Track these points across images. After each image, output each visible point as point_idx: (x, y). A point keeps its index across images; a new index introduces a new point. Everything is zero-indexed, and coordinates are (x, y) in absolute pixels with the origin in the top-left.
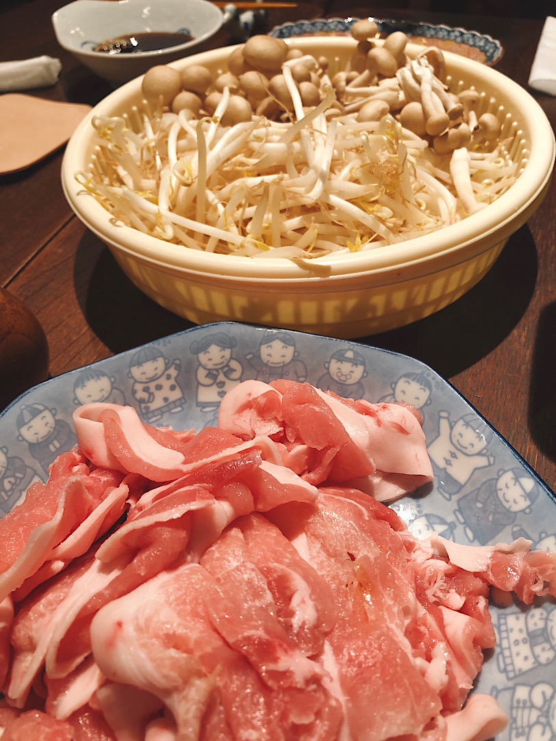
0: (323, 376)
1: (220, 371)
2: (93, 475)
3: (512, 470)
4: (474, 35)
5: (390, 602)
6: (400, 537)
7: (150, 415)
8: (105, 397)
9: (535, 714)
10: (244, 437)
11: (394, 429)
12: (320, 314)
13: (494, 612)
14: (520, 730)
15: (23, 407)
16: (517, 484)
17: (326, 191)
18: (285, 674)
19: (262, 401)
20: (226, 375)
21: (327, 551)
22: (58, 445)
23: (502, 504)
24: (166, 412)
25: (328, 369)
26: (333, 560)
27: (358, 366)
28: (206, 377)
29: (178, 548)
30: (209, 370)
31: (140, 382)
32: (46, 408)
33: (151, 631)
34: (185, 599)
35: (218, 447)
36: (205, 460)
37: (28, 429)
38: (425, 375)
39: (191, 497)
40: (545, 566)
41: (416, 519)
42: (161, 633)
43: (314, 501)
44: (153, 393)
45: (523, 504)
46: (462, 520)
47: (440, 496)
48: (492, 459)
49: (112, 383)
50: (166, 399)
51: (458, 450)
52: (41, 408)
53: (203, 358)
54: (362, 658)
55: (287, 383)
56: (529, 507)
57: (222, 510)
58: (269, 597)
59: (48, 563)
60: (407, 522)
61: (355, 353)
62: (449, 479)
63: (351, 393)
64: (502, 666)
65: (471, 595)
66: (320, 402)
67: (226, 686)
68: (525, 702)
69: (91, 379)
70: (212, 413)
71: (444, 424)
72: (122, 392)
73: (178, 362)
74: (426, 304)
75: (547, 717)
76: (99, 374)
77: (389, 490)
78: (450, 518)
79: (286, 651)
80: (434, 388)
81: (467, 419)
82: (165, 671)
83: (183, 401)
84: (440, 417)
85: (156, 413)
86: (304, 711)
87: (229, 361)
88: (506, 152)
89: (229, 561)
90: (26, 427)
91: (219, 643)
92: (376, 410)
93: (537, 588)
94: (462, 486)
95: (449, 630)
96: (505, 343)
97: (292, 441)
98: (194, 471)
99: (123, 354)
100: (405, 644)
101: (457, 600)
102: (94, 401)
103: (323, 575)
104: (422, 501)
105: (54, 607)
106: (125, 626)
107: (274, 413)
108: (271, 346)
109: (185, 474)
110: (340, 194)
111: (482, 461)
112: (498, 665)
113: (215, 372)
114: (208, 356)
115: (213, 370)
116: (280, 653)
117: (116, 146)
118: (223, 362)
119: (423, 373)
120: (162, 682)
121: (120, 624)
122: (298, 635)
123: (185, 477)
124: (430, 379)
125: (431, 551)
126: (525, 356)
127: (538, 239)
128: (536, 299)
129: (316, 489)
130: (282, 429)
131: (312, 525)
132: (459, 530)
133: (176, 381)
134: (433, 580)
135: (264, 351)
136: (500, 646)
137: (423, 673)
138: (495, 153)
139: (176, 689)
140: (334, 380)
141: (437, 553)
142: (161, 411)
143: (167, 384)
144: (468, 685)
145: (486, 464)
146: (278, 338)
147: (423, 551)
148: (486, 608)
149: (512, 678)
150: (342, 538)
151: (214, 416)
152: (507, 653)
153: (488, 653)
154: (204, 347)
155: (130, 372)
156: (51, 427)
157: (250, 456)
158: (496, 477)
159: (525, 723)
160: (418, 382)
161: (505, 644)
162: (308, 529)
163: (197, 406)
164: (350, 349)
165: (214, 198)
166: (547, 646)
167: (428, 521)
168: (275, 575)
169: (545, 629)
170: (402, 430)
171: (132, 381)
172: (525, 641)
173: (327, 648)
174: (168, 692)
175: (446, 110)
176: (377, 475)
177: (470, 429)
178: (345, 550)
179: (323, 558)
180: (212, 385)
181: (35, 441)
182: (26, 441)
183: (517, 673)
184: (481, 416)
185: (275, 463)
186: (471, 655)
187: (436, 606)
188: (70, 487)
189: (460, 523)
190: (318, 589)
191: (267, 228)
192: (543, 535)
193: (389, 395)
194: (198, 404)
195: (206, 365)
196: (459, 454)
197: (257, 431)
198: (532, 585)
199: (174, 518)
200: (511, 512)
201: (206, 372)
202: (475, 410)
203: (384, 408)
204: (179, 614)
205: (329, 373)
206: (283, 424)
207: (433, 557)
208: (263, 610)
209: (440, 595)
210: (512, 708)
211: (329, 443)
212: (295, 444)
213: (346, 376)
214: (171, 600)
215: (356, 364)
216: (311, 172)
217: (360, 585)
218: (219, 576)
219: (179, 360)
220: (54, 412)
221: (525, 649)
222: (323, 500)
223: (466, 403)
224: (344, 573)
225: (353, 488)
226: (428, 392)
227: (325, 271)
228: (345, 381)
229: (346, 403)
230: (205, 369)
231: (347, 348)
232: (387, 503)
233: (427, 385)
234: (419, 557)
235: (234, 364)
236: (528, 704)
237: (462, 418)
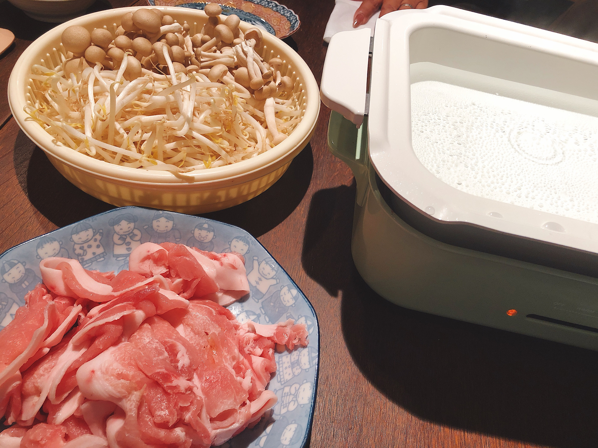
0: (191, 238)
1: (128, 236)
2: (55, 300)
3: (287, 285)
4: (284, 8)
5: (226, 354)
6: (231, 323)
7: (85, 263)
8: (57, 253)
9: (291, 397)
10: (146, 276)
11: (230, 267)
12: (188, 201)
13: (277, 356)
14: (285, 405)
15: (4, 262)
16: (289, 292)
17: (191, 129)
18: (175, 387)
19: (156, 255)
20: (131, 238)
21: (194, 332)
22: (27, 284)
23: (282, 303)
24: (94, 261)
25: (193, 234)
26: (197, 336)
27: (211, 232)
28: (119, 239)
29: (118, 334)
30: (121, 235)
31: (79, 244)
32: (19, 262)
33: (109, 373)
34: (125, 358)
35: (133, 282)
36: (127, 290)
37: (8, 275)
38: (246, 237)
39: (123, 309)
40: (299, 331)
41: (241, 313)
42: (115, 374)
43: (187, 307)
44: (86, 250)
45: (292, 302)
46: (264, 312)
47: (253, 301)
48: (278, 280)
49: (60, 245)
50: (94, 253)
51: (263, 276)
52: (16, 262)
53: (117, 228)
54: (212, 378)
55: (171, 245)
56: (294, 303)
57: (140, 315)
58: (166, 354)
59: (41, 349)
60: (236, 316)
61: (209, 225)
62: (257, 292)
63: (207, 247)
64: (279, 380)
65: (266, 348)
66: (189, 255)
67: (147, 395)
68: (288, 393)
69: (47, 244)
70: (123, 261)
71: (256, 263)
72: (67, 250)
73: (101, 231)
74: (248, 194)
75: (296, 397)
76: (53, 240)
77: (227, 299)
78: (258, 312)
79: (176, 378)
80: (251, 244)
81: (267, 260)
82: (119, 390)
83: (105, 254)
84: (254, 260)
85: (88, 262)
86: (185, 401)
87: (133, 230)
88: (297, 100)
89: (145, 340)
90: (6, 274)
91: (144, 376)
92: (220, 257)
93: (295, 342)
94: (264, 295)
95: (254, 365)
96: (292, 214)
97: (174, 276)
98: (121, 295)
99: (67, 227)
100: (233, 372)
101: (259, 351)
102: (49, 256)
103: (193, 343)
104: (244, 304)
105: (49, 370)
106: (96, 372)
107: (163, 262)
108: (159, 221)
109: (116, 297)
110: (199, 131)
111: (274, 282)
112: (277, 379)
113: (124, 237)
114: (120, 227)
115: (123, 235)
116: (173, 378)
117: (53, 91)
118: (129, 231)
119: (245, 236)
120: (118, 395)
121: (93, 372)
122: (181, 370)
123: (116, 299)
124: (249, 239)
125: (247, 329)
126: (302, 222)
127: (314, 151)
128: (310, 188)
129: (188, 301)
130: (168, 270)
131: (186, 320)
132: (262, 317)
133: (100, 242)
134: (247, 343)
135: (155, 223)
136: (279, 371)
137: (241, 383)
138: (290, 101)
139: (125, 397)
140: (197, 240)
141: (250, 330)
142: (91, 261)
143: (94, 244)
144: (262, 389)
145: (276, 283)
146: (163, 216)
147: (244, 329)
148: (273, 354)
149: (283, 384)
150: (202, 325)
151: (124, 263)
152: (281, 373)
153: (273, 375)
154: (117, 222)
155: (71, 238)
156: (23, 273)
157: (153, 286)
158: (280, 289)
159: (287, 402)
160: (242, 241)
161: (281, 369)
162: (184, 322)
163: (114, 257)
164: (206, 222)
165: (120, 128)
166: (298, 367)
167: (247, 313)
168: (169, 344)
169: (298, 360)
170: (234, 267)
171: (73, 243)
172: (289, 367)
173: (195, 376)
174: (120, 399)
175: (262, 73)
176: (220, 292)
177: (268, 265)
178: (203, 331)
179: (192, 335)
180: (122, 244)
181: (13, 282)
182: (7, 282)
183: (285, 381)
184: (274, 258)
185: (165, 289)
186: (265, 376)
187: (248, 356)
188: (49, 307)
189: (263, 314)
190: (190, 349)
191: (154, 148)
192: (300, 317)
193: (227, 248)
194: (114, 256)
195: (119, 232)
196: (263, 279)
197: (153, 272)
198: (294, 340)
199: (116, 319)
200: (286, 306)
201: (119, 236)
202: (271, 255)
203: (225, 256)
204: (123, 365)
205: (194, 236)
206: (169, 268)
207: (248, 332)
208: (164, 360)
209: (251, 349)
210: (282, 397)
211: (195, 277)
212: (176, 278)
213: (204, 238)
214: (117, 359)
215: (209, 231)
216: (181, 117)
217: (211, 346)
218: (140, 347)
219: (102, 230)
220: (24, 264)
221: (289, 370)
222: (191, 307)
223: (266, 252)
224: (203, 342)
225: (207, 299)
226: (248, 246)
227: (191, 179)
228: (203, 241)
229: (204, 254)
230: (119, 235)
231: (204, 222)
232: (225, 306)
233: (248, 243)
234: (241, 332)
235: (136, 232)
236: (289, 394)
237: (264, 260)
